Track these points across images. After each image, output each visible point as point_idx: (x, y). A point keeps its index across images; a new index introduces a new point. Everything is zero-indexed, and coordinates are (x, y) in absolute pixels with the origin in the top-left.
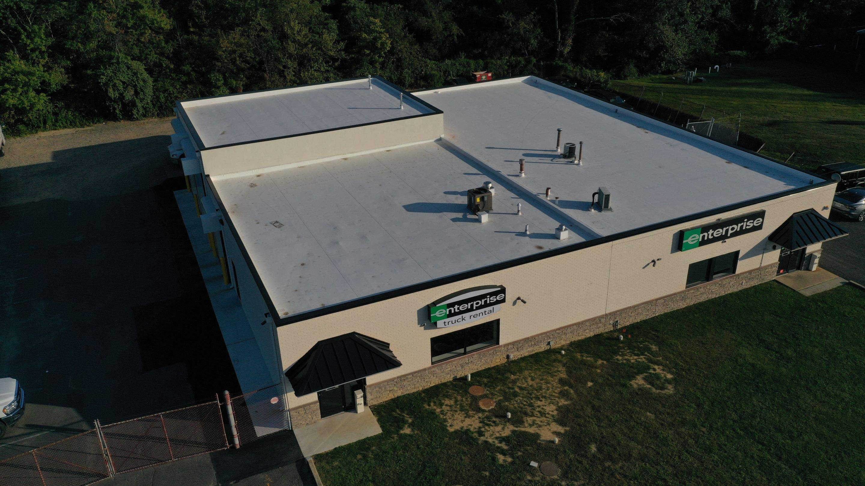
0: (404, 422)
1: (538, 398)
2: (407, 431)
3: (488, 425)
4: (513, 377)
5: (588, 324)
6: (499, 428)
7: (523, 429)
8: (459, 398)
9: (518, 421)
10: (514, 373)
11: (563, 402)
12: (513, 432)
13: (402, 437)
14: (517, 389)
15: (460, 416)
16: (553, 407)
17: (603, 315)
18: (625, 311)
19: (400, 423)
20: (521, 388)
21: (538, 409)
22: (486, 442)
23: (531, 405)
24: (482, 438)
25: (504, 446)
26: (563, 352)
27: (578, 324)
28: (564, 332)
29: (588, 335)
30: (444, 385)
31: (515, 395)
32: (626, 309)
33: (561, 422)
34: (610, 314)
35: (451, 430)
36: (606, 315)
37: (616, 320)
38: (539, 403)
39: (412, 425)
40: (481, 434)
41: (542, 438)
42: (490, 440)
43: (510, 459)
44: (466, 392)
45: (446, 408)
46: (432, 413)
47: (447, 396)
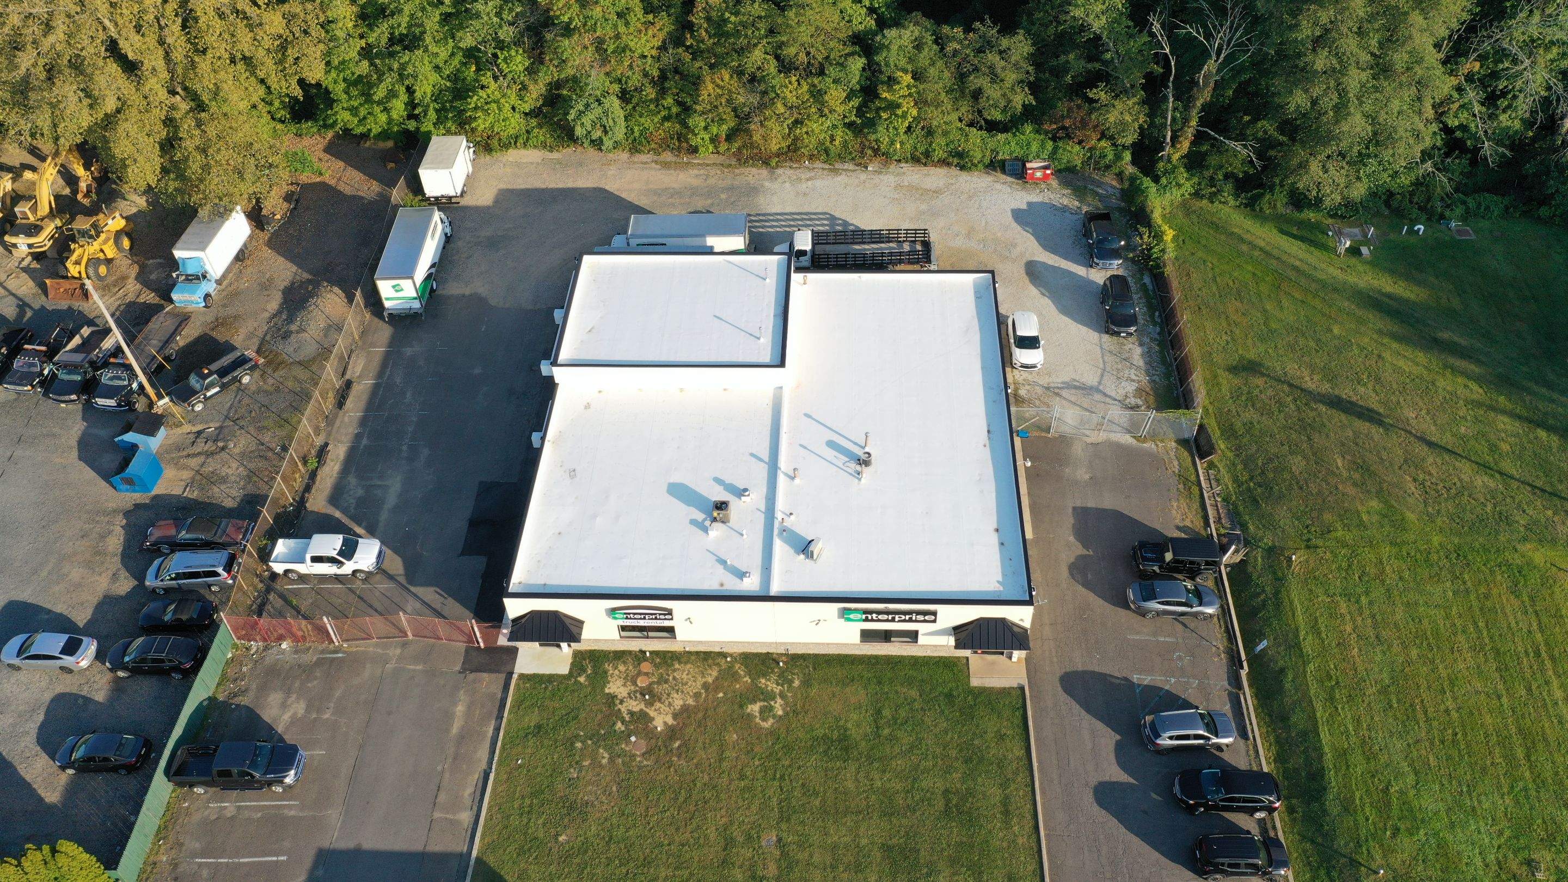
0: (585, 671)
1: (677, 691)
2: (582, 679)
3: (631, 698)
4: (677, 666)
5: (758, 644)
6: (634, 703)
7: (648, 711)
8: (631, 668)
9: (650, 704)
10: (680, 663)
11: (691, 702)
12: (641, 710)
13: (576, 682)
14: (671, 678)
15: (620, 682)
16: (681, 702)
18: (795, 644)
19: (582, 670)
20: (674, 678)
21: (670, 700)
22: (619, 710)
23: (668, 695)
24: (620, 706)
25: (627, 718)
26: (729, 659)
27: (749, 643)
30: (630, 652)
31: (666, 681)
33: (675, 716)
34: (780, 643)
35: (607, 691)
37: (787, 648)
38: (675, 695)
39: (588, 676)
40: (622, 702)
41: (654, 723)
42: (623, 710)
43: (623, 729)
44: (639, 664)
45: (617, 672)
46: (606, 672)
47: (624, 663)
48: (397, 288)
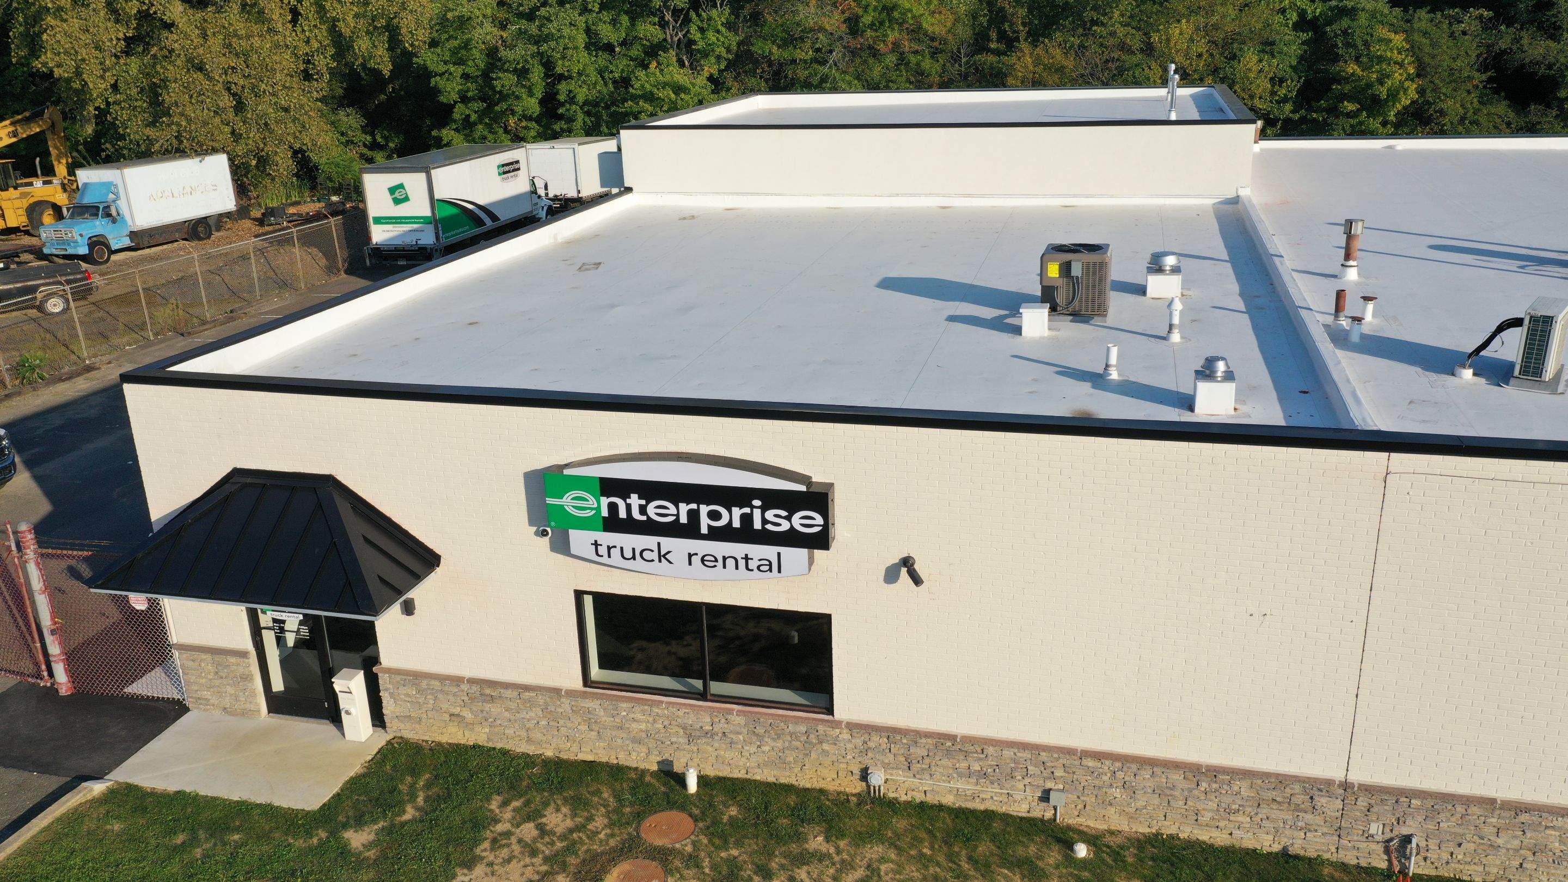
0: (392, 811)
2: (361, 837)
4: (817, 842)
5: (1243, 787)
17: (1329, 782)
18: (1460, 809)
19: (379, 809)
26: (1082, 851)
27: (1194, 771)
28: (1120, 775)
29: (1248, 841)
32: (1468, 801)
34: (1368, 789)
36: (1346, 786)
37: (1405, 831)
39: (392, 830)
44: (639, 817)
45: (528, 830)
46: (479, 823)
47: (578, 804)
48: (398, 195)
